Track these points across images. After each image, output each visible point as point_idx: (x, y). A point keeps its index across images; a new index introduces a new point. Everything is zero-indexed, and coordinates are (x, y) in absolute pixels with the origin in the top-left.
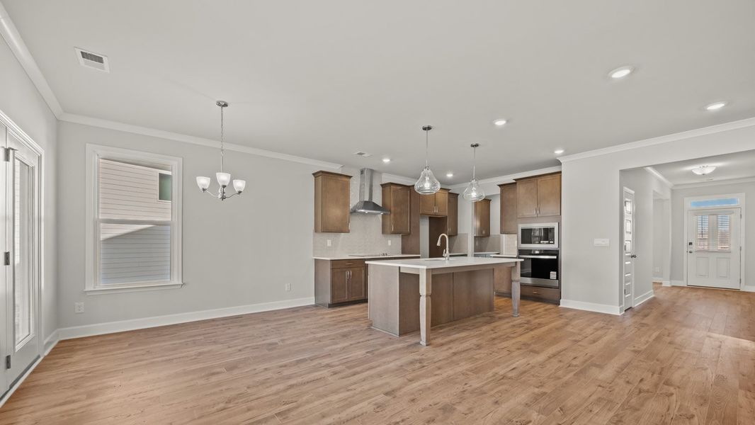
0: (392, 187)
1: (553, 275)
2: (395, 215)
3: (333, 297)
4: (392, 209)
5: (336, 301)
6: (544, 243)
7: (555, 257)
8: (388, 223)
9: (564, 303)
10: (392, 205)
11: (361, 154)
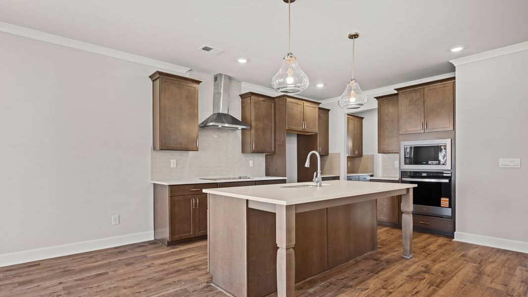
0: (253, 97)
1: (445, 201)
2: (256, 130)
3: (172, 232)
4: (253, 124)
5: (177, 237)
6: (432, 164)
7: (447, 181)
8: (248, 139)
9: (458, 237)
10: (253, 118)
11: (206, 49)
